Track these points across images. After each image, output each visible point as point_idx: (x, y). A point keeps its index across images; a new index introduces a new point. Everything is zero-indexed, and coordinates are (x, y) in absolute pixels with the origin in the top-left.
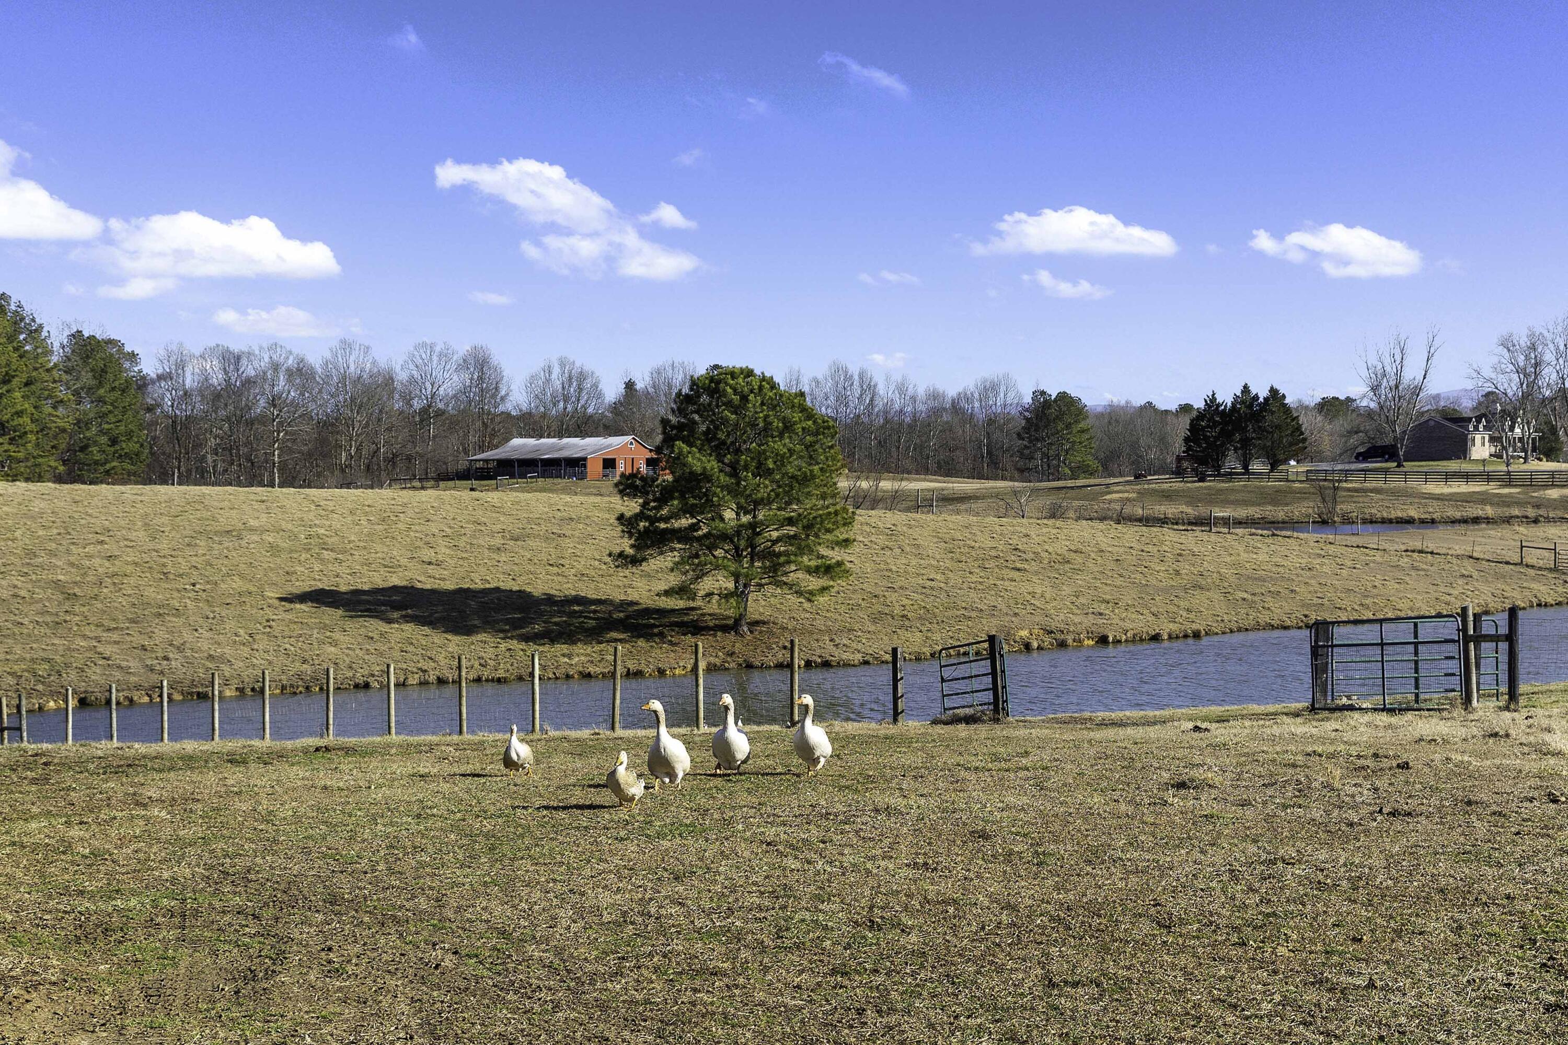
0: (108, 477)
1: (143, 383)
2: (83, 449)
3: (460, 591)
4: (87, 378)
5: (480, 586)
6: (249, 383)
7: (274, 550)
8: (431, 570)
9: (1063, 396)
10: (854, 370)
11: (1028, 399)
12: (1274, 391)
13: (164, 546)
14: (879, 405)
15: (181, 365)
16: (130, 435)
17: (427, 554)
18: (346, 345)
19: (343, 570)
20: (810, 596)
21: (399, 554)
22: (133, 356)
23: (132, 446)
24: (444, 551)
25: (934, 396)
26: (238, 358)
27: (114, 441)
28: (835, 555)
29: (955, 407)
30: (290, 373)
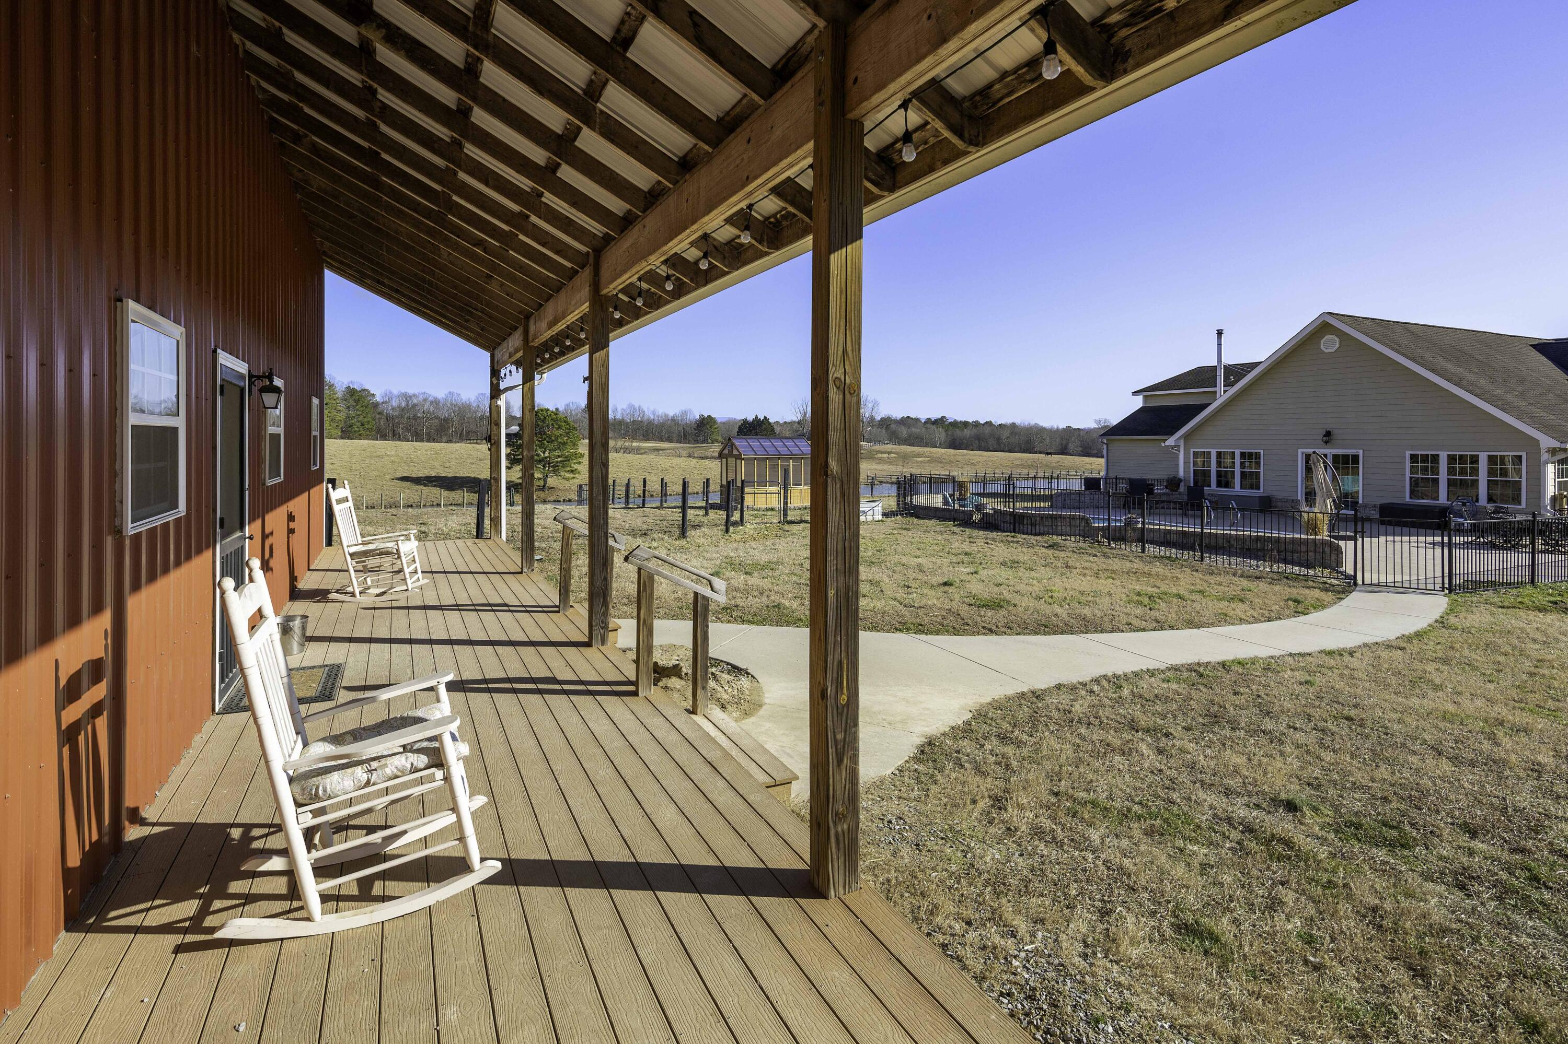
0: (360, 437)
1: (376, 405)
2: (351, 426)
3: (456, 477)
4: (352, 402)
5: (462, 475)
6: (414, 406)
7: (393, 462)
8: (446, 470)
9: (709, 417)
10: (637, 406)
11: (697, 417)
12: (765, 417)
13: (354, 460)
14: (646, 417)
15: (390, 399)
16: (369, 422)
17: (447, 464)
18: (451, 393)
19: (415, 469)
20: (568, 479)
21: (437, 465)
22: (373, 395)
23: (370, 427)
24: (453, 463)
25: (666, 415)
26: (410, 397)
27: (362, 425)
28: (576, 466)
29: (673, 420)
30: (432, 402)
